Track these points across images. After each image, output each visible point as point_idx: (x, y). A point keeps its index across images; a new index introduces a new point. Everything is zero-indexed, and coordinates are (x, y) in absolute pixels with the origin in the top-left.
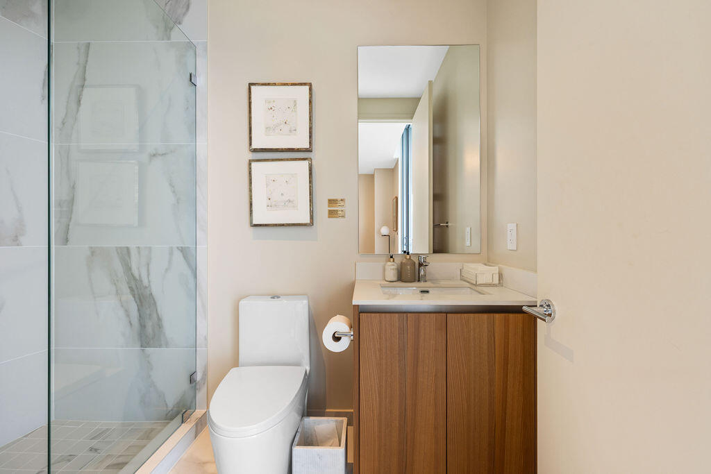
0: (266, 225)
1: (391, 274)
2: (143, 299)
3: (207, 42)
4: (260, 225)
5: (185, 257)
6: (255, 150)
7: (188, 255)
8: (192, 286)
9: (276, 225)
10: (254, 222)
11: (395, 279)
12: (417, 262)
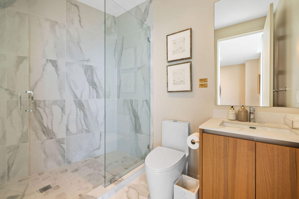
0: (173, 92)
1: (232, 116)
2: (136, 116)
3: (153, 25)
4: (171, 92)
5: (147, 104)
6: (169, 62)
7: (148, 102)
8: (149, 114)
9: (176, 91)
10: (169, 91)
11: (234, 118)
12: (249, 111)
